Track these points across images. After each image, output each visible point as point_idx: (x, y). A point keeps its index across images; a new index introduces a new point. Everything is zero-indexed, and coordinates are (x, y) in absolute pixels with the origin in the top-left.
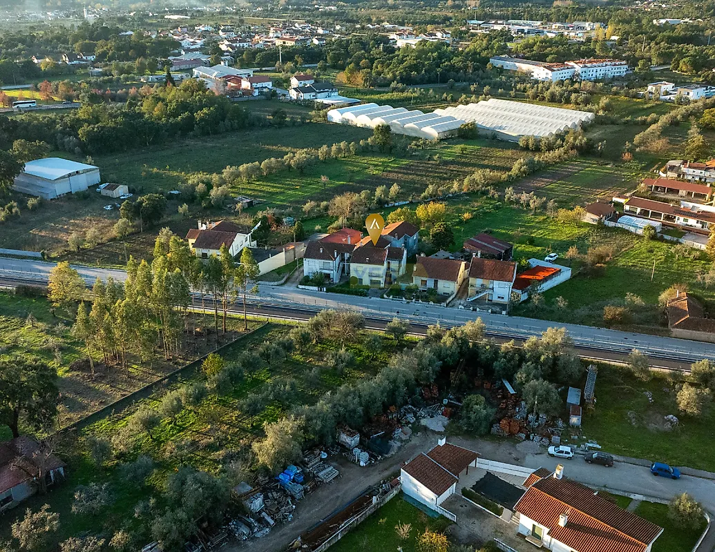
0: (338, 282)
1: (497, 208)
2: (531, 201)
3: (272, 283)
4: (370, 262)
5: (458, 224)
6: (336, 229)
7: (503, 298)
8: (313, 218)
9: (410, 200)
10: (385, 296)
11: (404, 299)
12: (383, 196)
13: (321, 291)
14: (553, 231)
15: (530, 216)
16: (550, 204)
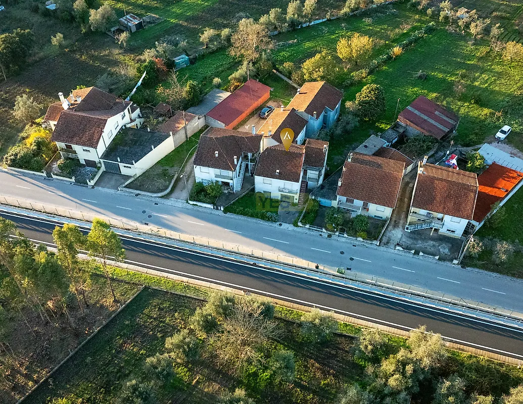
0: (239, 189)
1: (430, 30)
2: (473, 24)
3: (155, 195)
4: (281, 177)
5: (385, 62)
6: (238, 80)
7: (454, 232)
8: (213, 52)
9: (328, 17)
10: (300, 224)
11: (324, 230)
12: (296, 16)
13: (217, 209)
14: (500, 75)
15: (470, 46)
16: (495, 31)
